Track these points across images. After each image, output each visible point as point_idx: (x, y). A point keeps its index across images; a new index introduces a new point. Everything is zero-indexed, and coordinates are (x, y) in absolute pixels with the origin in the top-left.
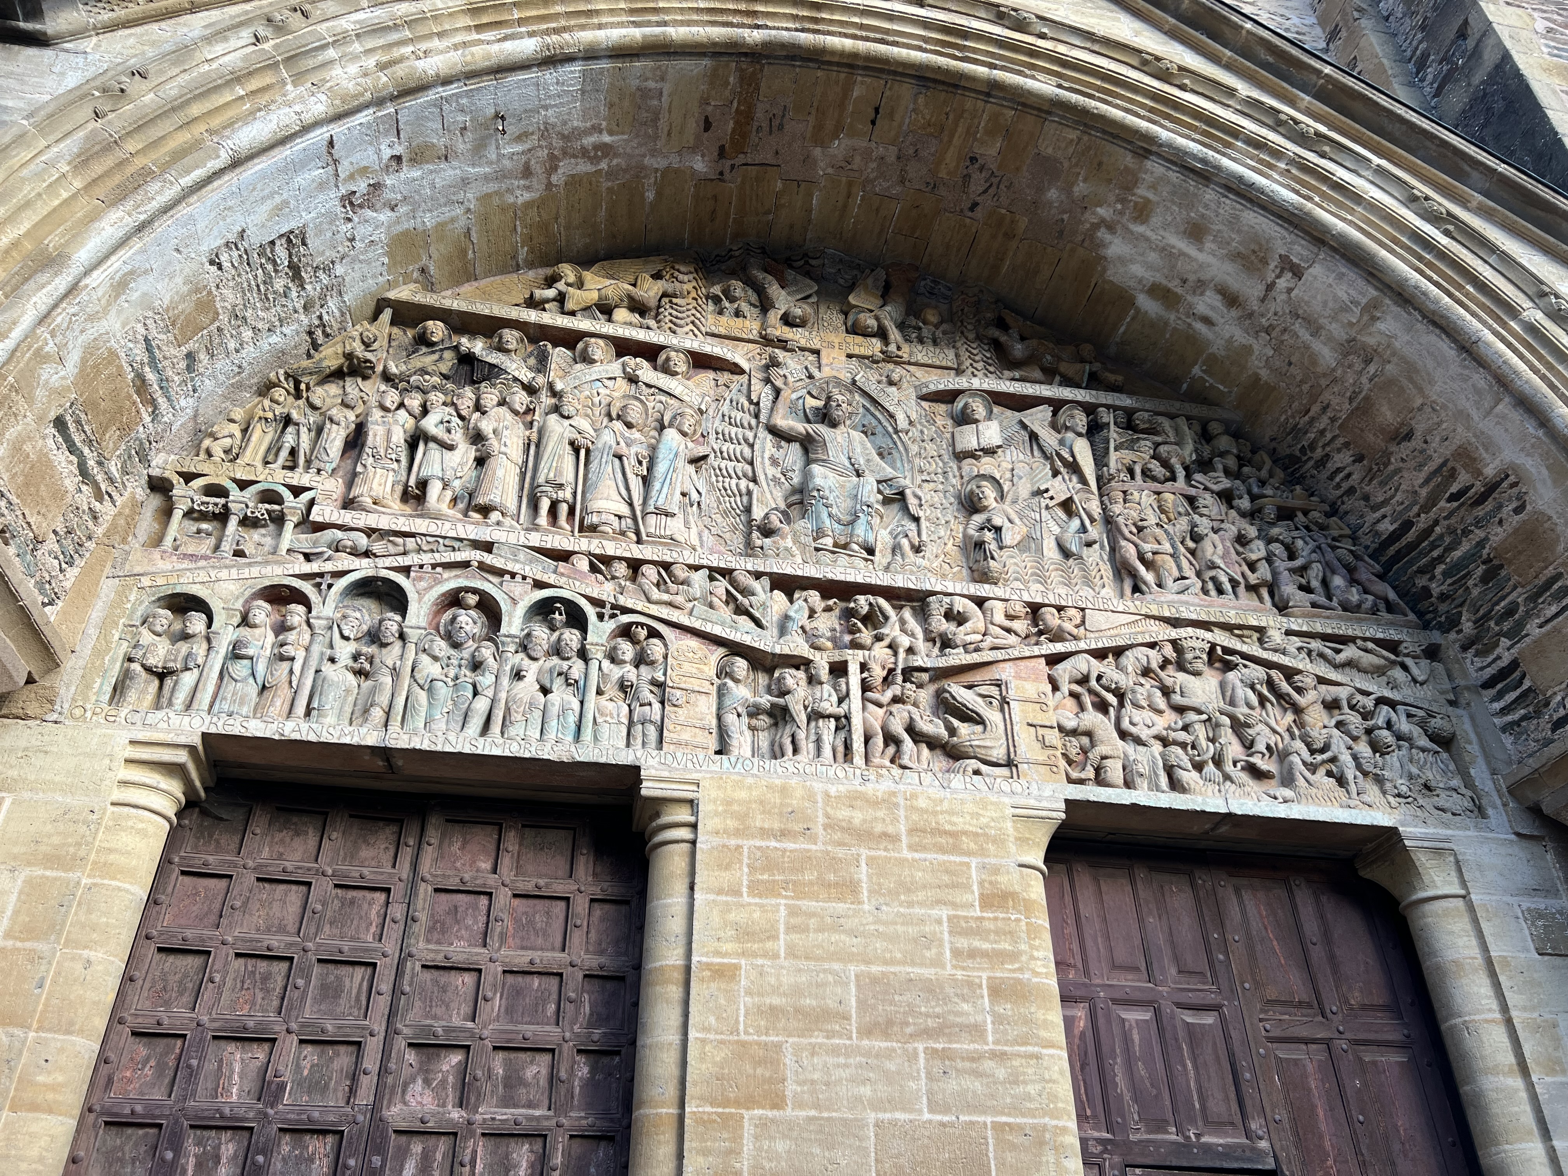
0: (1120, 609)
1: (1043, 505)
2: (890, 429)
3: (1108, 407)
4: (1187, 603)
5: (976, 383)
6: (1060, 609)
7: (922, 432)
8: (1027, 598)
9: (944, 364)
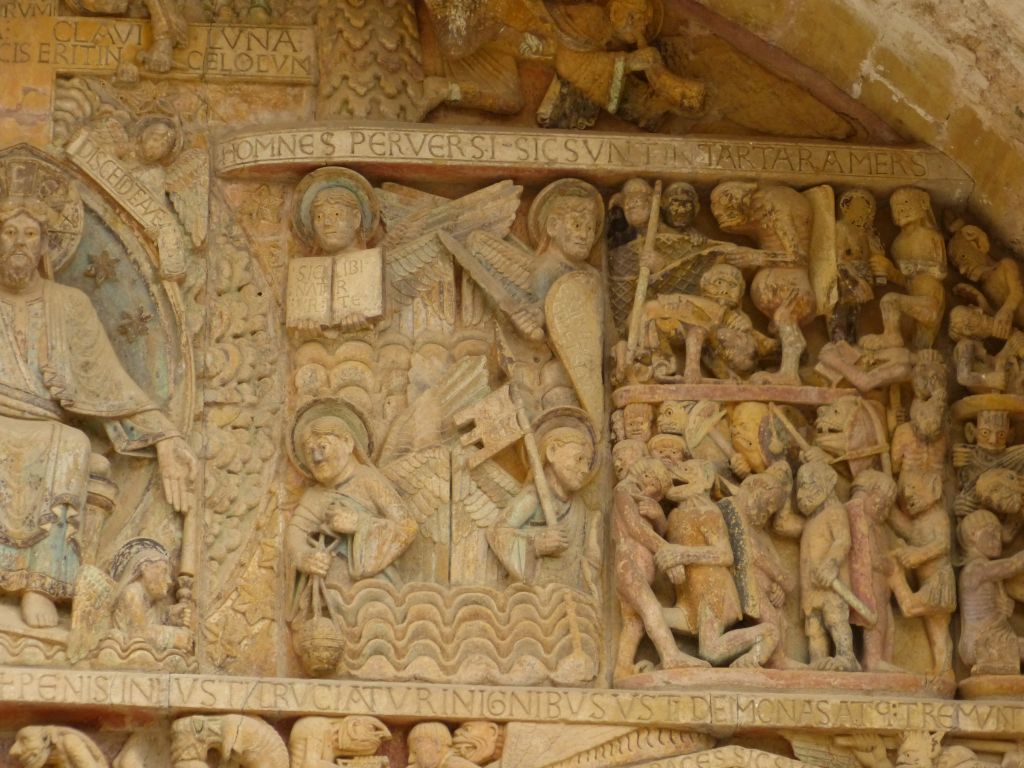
0: (582, 716)
1: (460, 461)
2: (146, 269)
3: (650, 180)
4: (738, 686)
5: (344, 145)
6: (453, 726)
7: (218, 269)
8: (384, 707)
9: (286, 74)
